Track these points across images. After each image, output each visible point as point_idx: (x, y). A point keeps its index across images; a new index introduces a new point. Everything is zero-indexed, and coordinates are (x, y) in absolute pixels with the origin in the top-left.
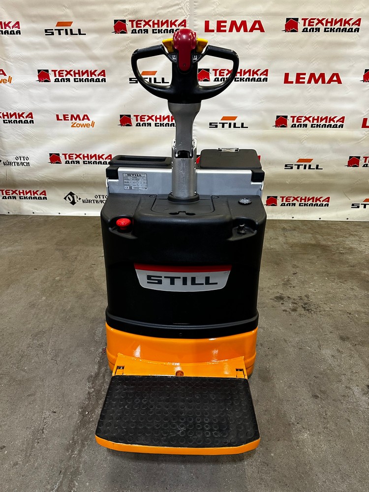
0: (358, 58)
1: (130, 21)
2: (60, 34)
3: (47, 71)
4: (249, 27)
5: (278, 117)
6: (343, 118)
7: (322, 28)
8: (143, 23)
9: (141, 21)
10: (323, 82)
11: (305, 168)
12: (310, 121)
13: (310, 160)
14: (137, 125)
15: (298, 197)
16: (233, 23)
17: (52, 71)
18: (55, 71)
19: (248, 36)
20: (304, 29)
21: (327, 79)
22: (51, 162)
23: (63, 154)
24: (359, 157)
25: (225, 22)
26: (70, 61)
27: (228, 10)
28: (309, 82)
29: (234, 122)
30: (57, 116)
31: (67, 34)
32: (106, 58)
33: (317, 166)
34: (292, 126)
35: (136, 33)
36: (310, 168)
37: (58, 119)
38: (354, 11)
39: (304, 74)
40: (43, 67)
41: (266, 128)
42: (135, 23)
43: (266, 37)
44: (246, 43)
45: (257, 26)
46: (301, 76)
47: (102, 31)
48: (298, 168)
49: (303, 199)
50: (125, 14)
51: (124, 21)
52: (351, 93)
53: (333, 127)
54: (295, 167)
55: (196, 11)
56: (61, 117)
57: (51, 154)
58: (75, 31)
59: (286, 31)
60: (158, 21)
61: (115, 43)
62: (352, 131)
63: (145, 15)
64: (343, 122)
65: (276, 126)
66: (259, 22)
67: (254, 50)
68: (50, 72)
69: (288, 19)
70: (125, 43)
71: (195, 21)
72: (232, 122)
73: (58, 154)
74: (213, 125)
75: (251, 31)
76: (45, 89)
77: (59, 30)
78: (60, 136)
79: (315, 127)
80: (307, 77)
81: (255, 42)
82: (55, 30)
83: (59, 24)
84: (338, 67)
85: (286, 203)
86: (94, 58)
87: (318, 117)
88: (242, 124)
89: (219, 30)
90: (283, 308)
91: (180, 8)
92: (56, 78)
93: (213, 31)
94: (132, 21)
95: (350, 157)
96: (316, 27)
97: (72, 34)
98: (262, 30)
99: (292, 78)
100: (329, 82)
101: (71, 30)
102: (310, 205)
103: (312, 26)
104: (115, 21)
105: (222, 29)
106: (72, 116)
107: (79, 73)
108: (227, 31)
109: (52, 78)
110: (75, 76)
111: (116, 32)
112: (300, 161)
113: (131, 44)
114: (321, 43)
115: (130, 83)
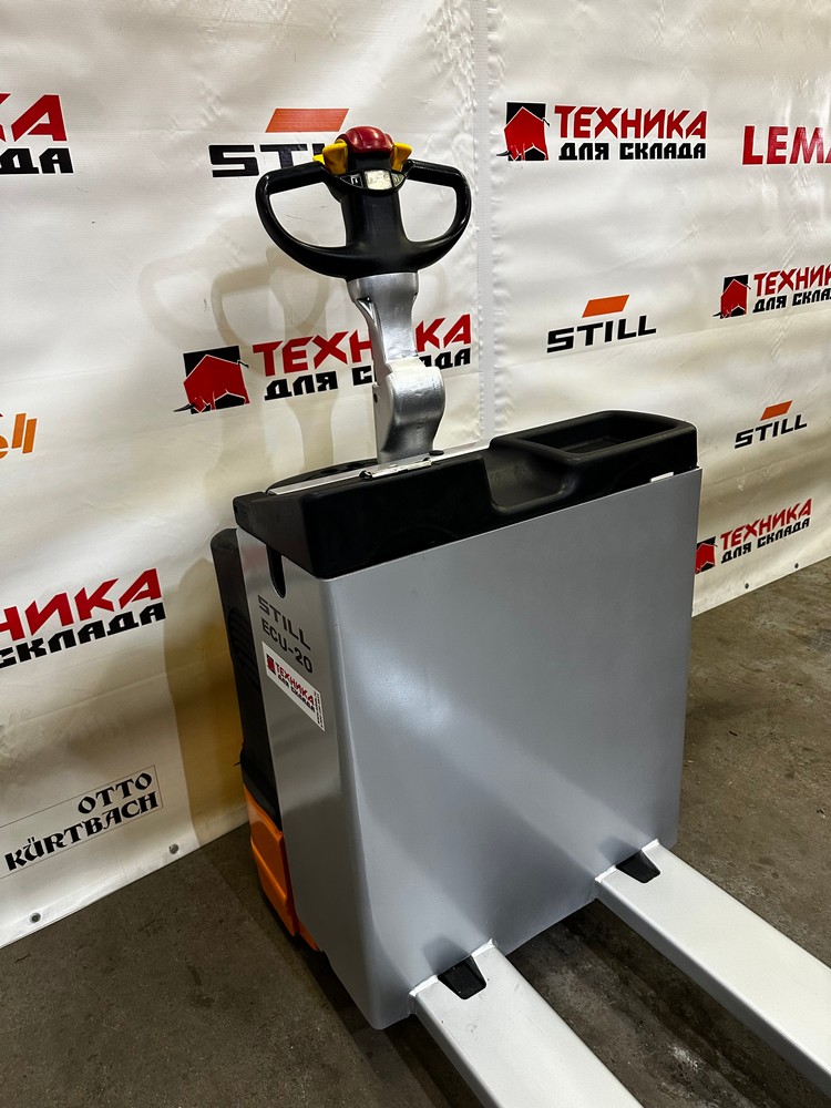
5: (727, 282)
10: (820, 157)
11: (775, 433)
12: (791, 286)
13: (785, 407)
15: (756, 523)
21: (827, 147)
28: (794, 157)
29: (622, 315)
33: (799, 419)
34: (757, 309)
36: (783, 429)
39: (786, 131)
41: (698, 325)
46: (779, 138)
48: (763, 436)
49: (766, 525)
54: (757, 437)
65: (722, 313)
67: (673, 34)
72: (616, 318)
79: (799, 302)
80: (790, 141)
85: (734, 549)
87: (807, 270)
88: (643, 321)
99: (760, 144)
100: (830, 158)
102: (777, 537)
112: (768, 413)
115: (217, 174)
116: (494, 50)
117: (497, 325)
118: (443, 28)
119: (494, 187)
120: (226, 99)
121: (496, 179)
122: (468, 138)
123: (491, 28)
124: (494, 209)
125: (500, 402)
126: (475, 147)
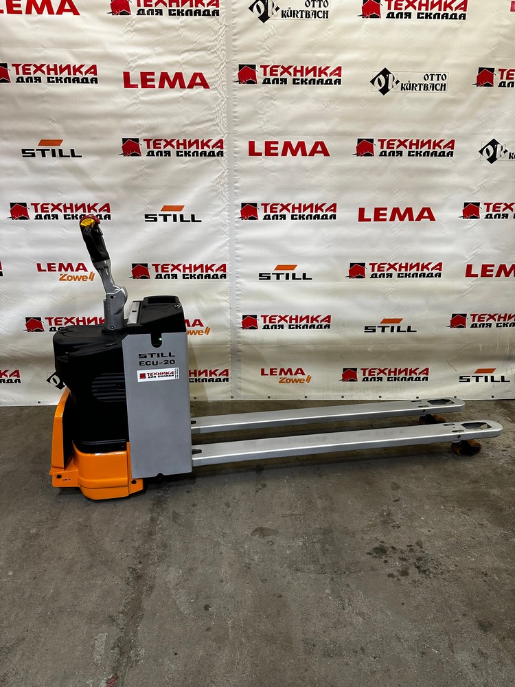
0: (455, 188)
1: (145, 140)
2: (44, 155)
3: (25, 204)
4: (309, 148)
5: (352, 265)
6: (440, 264)
7: (405, 151)
8: (163, 143)
9: (161, 140)
10: (411, 219)
11: (392, 330)
12: (396, 270)
13: (398, 321)
14: (157, 277)
15: (385, 369)
16: (287, 145)
17: (32, 204)
18: (36, 205)
19: (308, 161)
20: (381, 153)
21: (416, 215)
22: (29, 330)
23: (46, 318)
24: (465, 315)
25: (276, 143)
26: (59, 191)
27: (279, 128)
28: (392, 219)
29: (293, 272)
30: (39, 266)
31: (54, 155)
32: (111, 188)
33: (409, 328)
34: (372, 277)
35: (153, 155)
36: (399, 330)
37: (39, 269)
38: (446, 131)
39: (386, 209)
40: (18, 199)
41: (336, 279)
42: (151, 143)
43: (332, 163)
44: (305, 170)
45: (319, 148)
46: (381, 212)
47: (105, 153)
48: (383, 331)
49: (392, 372)
50: (138, 131)
51: (137, 140)
52: (448, 232)
53: (428, 276)
54: (379, 330)
55: (237, 128)
56: (44, 267)
57: (27, 319)
58: (66, 152)
59: (358, 154)
60: (185, 141)
61: (125, 169)
62: (453, 281)
63: (166, 132)
64: (440, 269)
65: (350, 277)
66: (322, 144)
67: (317, 179)
68: (28, 206)
69: (359, 140)
70: (138, 169)
71: (235, 141)
72: (291, 272)
73: (39, 319)
74: (264, 276)
75: (312, 154)
76: (22, 229)
77: (43, 152)
78: (41, 293)
79: (402, 277)
80: (389, 213)
81: (317, 169)
82: (37, 150)
83: (43, 143)
84: (429, 200)
85: (370, 377)
86: (93, 188)
87: (407, 264)
88: (304, 275)
89: (268, 153)
90: (389, 571)
91: (214, 125)
92: (37, 214)
93: (260, 154)
94: (148, 141)
95: (453, 315)
96: (398, 150)
97: (61, 155)
98: (325, 152)
99: (369, 214)
100: (419, 219)
101: (61, 151)
102: (402, 380)
103: (392, 148)
104: (124, 140)
105: (272, 151)
106: (61, 265)
107: (71, 207)
108: (280, 154)
109: (32, 213)
110: (65, 211)
111: (125, 154)
112: (385, 321)
113: (146, 170)
114: (406, 170)
115: (146, 221)
116: (236, 188)
117: (237, 268)
118: (218, 183)
119: (236, 227)
120: (150, 204)
121: (236, 225)
122: (226, 213)
123: (236, 182)
124: (236, 234)
125: (238, 293)
126: (229, 216)
